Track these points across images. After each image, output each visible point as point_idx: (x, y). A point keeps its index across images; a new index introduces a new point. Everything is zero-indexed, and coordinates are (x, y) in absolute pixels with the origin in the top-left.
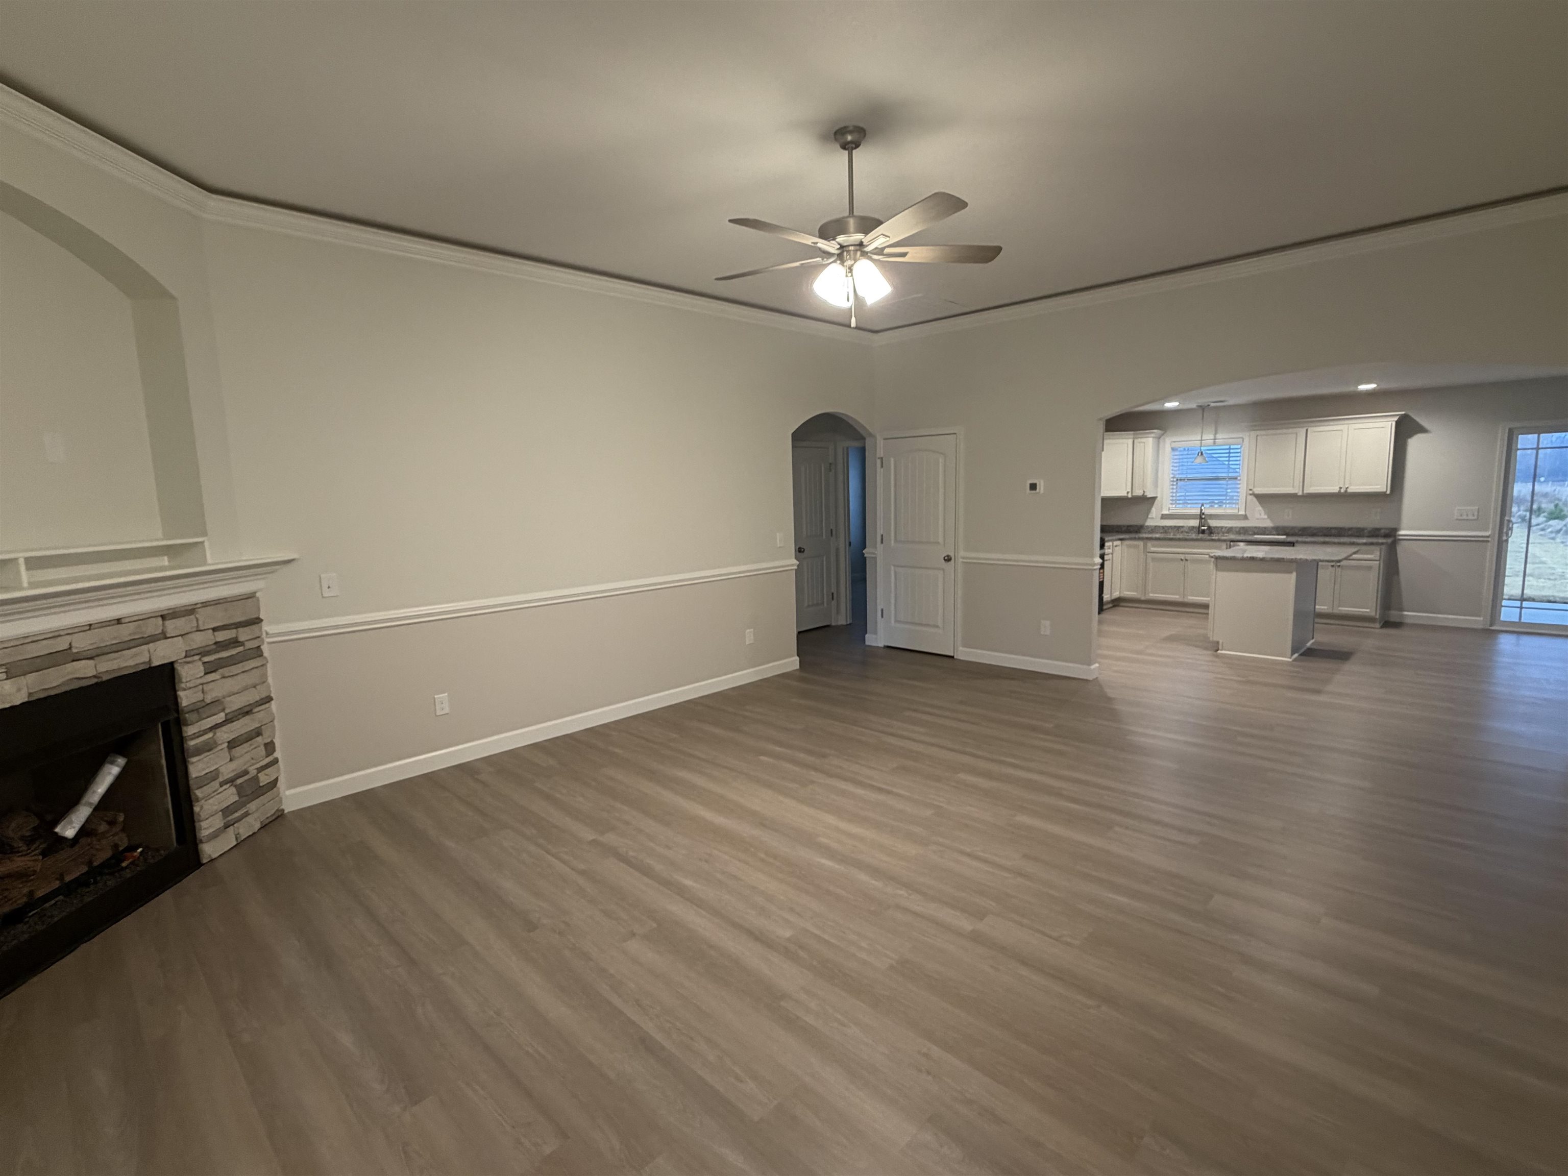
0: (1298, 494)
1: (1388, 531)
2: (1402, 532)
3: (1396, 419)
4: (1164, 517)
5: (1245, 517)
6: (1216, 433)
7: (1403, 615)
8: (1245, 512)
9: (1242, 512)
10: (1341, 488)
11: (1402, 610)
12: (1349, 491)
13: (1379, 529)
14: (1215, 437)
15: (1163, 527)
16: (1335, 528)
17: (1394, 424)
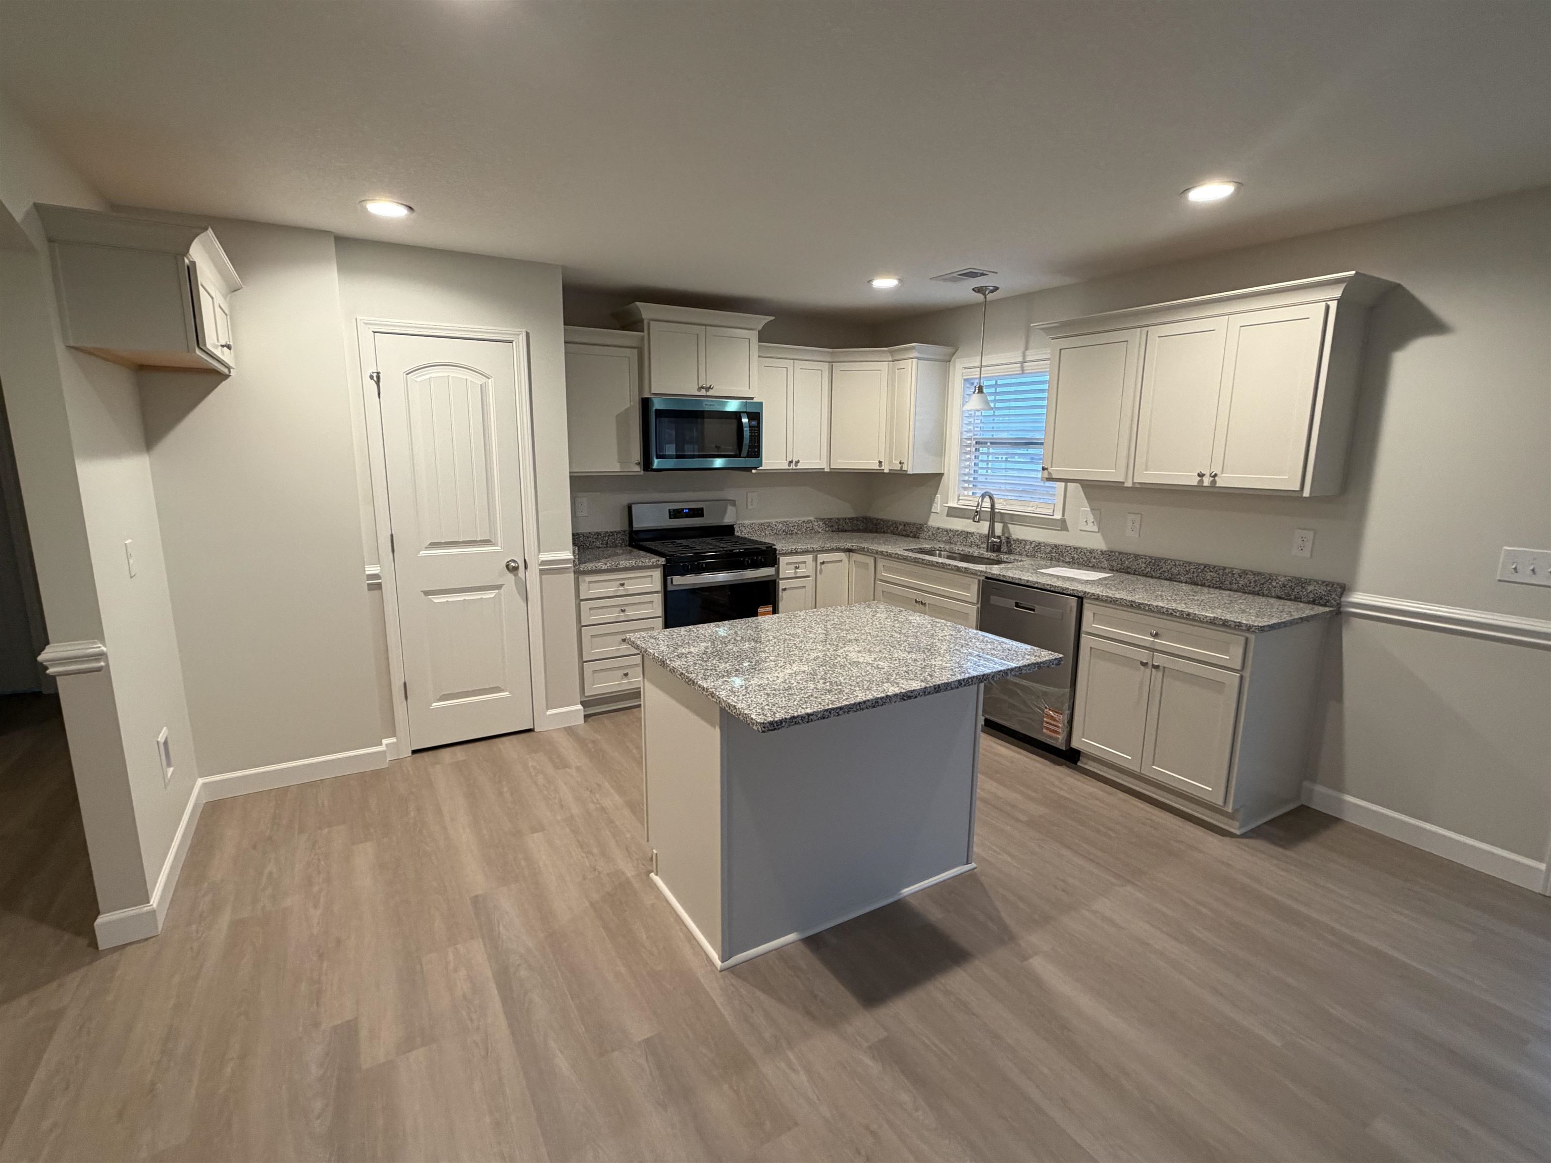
0: (1126, 485)
1: (1322, 590)
2: (1358, 597)
3: (1338, 292)
4: (953, 512)
5: (1062, 525)
6: (1026, 349)
7: (1343, 801)
8: (1063, 515)
9: (1058, 516)
10: (1201, 475)
11: (1342, 790)
12: (1220, 483)
13: (1302, 583)
14: (1024, 356)
15: (947, 531)
16: (1214, 568)
17: (1333, 305)
